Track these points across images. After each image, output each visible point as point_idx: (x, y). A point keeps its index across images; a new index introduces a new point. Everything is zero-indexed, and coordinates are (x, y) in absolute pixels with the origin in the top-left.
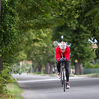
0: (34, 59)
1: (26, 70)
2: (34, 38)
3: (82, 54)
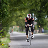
1: (16, 30)
3: (42, 23)
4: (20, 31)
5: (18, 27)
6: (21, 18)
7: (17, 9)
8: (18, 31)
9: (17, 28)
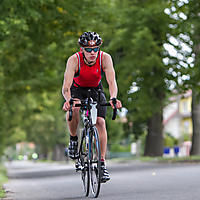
0: (37, 140)
2: (35, 105)
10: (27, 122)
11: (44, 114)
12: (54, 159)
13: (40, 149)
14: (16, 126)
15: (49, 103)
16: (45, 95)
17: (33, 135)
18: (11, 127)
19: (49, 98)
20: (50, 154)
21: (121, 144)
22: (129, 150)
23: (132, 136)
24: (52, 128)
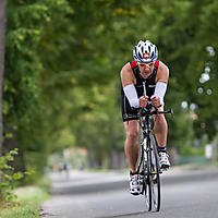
0: (90, 144)
2: (83, 103)
4: (91, 166)
5: (83, 152)
6: (88, 116)
7: (74, 81)
8: (82, 169)
9: (79, 156)
10: (76, 123)
11: (96, 113)
12: (111, 168)
13: (93, 155)
14: (62, 128)
15: (101, 98)
16: (95, 89)
17: (84, 139)
18: (56, 129)
19: (101, 93)
20: (106, 162)
21: (193, 145)
22: (203, 153)
23: (205, 137)
24: (107, 130)
